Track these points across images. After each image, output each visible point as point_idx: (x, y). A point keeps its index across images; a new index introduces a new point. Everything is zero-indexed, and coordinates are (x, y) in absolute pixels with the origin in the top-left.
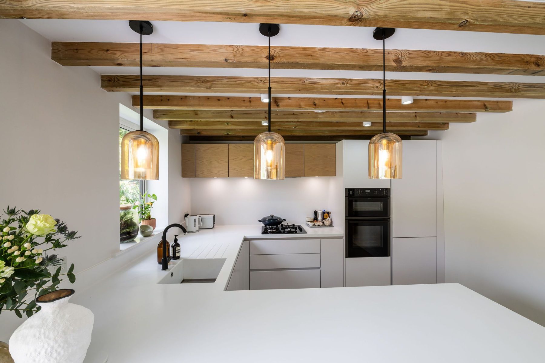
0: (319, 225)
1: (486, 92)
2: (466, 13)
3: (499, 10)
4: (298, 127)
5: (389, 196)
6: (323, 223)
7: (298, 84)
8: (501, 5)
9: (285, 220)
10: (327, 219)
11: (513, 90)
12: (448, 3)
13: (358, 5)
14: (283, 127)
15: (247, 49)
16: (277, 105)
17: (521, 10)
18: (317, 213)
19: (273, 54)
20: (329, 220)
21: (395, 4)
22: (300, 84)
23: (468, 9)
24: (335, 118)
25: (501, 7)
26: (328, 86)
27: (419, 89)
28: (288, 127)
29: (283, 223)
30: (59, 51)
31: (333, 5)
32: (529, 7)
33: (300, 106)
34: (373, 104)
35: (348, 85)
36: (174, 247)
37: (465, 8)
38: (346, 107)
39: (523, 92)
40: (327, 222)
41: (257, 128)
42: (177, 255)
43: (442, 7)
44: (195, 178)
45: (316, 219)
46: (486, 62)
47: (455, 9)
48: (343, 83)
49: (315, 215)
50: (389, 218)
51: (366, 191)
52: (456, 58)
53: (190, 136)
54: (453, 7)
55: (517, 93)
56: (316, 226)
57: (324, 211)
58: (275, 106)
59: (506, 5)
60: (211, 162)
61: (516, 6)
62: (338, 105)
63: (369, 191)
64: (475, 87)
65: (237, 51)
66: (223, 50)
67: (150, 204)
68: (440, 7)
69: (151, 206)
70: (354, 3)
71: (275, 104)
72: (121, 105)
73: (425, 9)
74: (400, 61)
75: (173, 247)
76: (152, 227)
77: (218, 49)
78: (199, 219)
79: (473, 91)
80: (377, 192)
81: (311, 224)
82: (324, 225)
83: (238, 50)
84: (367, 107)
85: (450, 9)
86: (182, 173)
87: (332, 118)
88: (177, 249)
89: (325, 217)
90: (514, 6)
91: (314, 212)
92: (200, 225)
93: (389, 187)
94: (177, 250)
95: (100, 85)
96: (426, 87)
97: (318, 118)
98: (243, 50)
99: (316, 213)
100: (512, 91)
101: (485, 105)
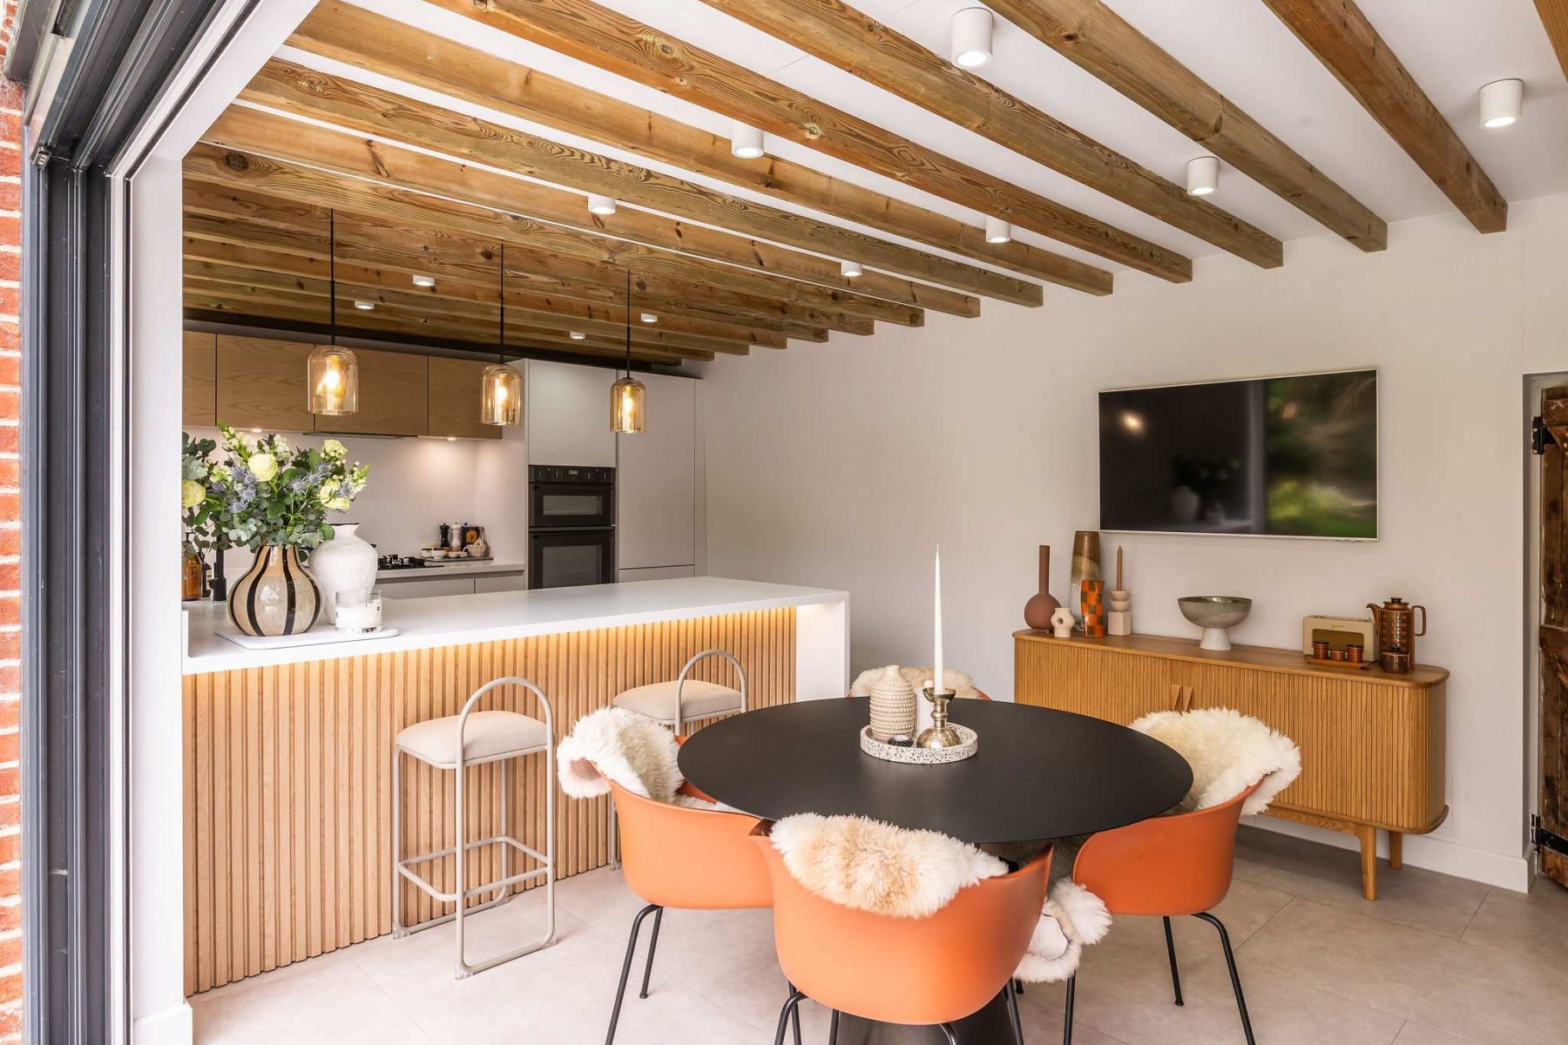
0: (458, 557)
5: (613, 484)
6: (466, 551)
10: (476, 543)
14: (397, 316)
18: (449, 531)
20: (482, 544)
26: (541, 285)
28: (409, 317)
33: (474, 297)
34: (598, 310)
35: (570, 288)
38: (554, 310)
40: (476, 549)
45: (445, 544)
48: (563, 284)
49: (442, 533)
50: (612, 529)
51: (570, 473)
56: (450, 557)
57: (466, 524)
63: (575, 473)
65: (441, 237)
66: (421, 232)
77: (414, 230)
80: (592, 476)
82: (470, 556)
83: (443, 236)
89: (468, 539)
91: (441, 528)
93: (613, 465)
96: (673, 307)
98: (450, 237)
99: (445, 530)
101: (753, 335)
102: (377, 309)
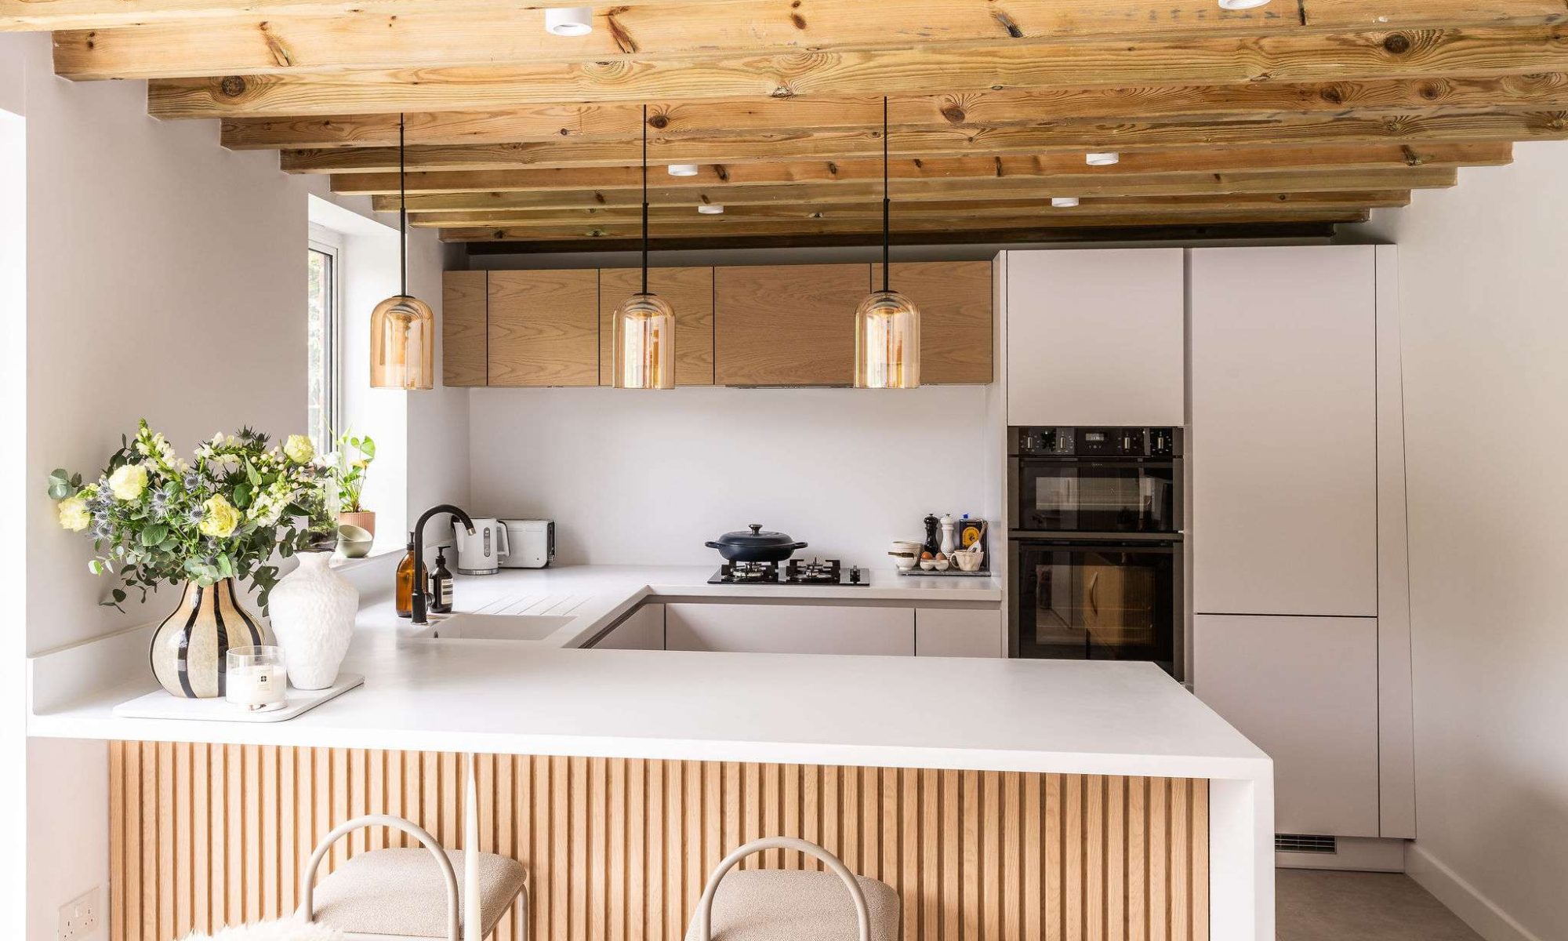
0: (934, 569)
1: (1305, 136)
2: (994, 74)
3: (1062, 61)
4: (827, 214)
5: (1180, 453)
6: (953, 560)
7: (754, 141)
8: (1069, 50)
9: (802, 545)
10: (971, 548)
11: (1398, 126)
12: (957, 59)
13: (782, 76)
14: (778, 215)
15: (609, 106)
16: (722, 174)
17: (1115, 57)
18: (938, 525)
19: (664, 113)
21: (851, 69)
22: (759, 141)
23: (998, 65)
24: (928, 192)
25: (1067, 56)
26: (834, 142)
27: (1094, 139)
28: (793, 214)
29: (796, 554)
30: (236, 127)
31: (736, 79)
32: (1130, 49)
34: (1015, 160)
36: (437, 580)
37: (991, 65)
39: (1432, 129)
40: (966, 558)
41: (687, 219)
42: (444, 600)
43: (945, 66)
44: (486, 389)
45: (932, 548)
46: (1185, 102)
47: (972, 68)
48: (875, 133)
49: (928, 531)
50: (1179, 539)
51: (1087, 439)
52: (1103, 95)
53: (468, 243)
54: (965, 65)
55: (1414, 135)
56: (923, 570)
57: (966, 516)
58: (715, 177)
59: (1079, 50)
60: (540, 332)
61: (1101, 50)
62: (905, 168)
63: (1097, 438)
64: (1271, 125)
65: (586, 111)
66: (558, 110)
67: (361, 465)
68: (941, 66)
69: (362, 473)
70: (775, 73)
71: (716, 173)
72: (311, 197)
73: (909, 73)
74: (958, 111)
75: (435, 578)
76: (366, 532)
77: (547, 109)
78: (499, 531)
79: (1264, 137)
80: (1133, 443)
81: (904, 563)
82: (954, 568)
84: (996, 172)
85: (960, 69)
86: (444, 370)
87: (918, 192)
88: (444, 582)
89: (964, 540)
90: (1095, 50)
91: (928, 520)
92: (502, 553)
93: (1178, 423)
94: (445, 587)
95: (279, 164)
96: (1115, 132)
97: (871, 193)
99: (933, 524)
100: (1395, 130)
101: (1405, 149)
102: (728, 210)
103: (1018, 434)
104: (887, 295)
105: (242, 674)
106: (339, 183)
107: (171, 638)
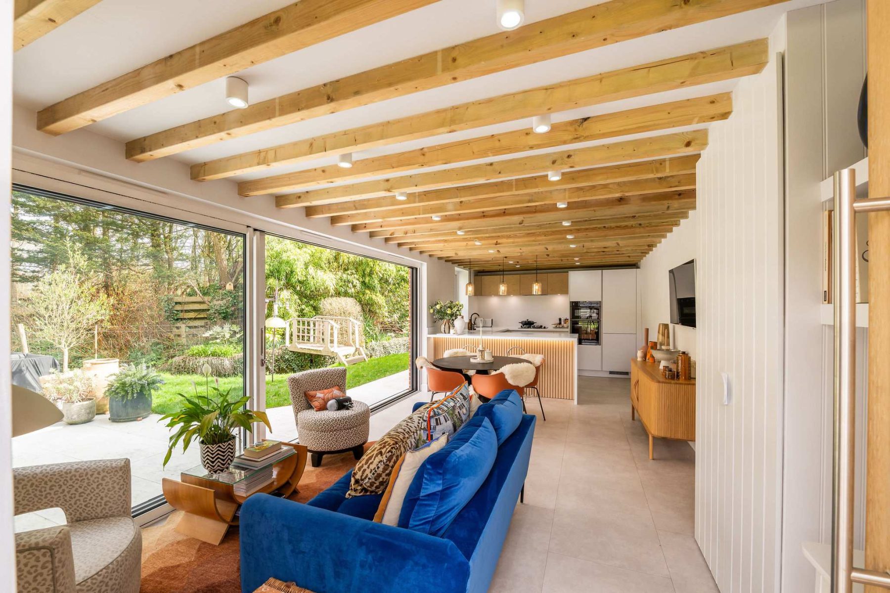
5: (601, 306)
9: (536, 322)
45: (560, 323)
50: (600, 320)
63: (586, 303)
81: (554, 326)
95: (452, 264)
103: (572, 303)
104: (537, 281)
105: (452, 331)
106: (459, 265)
107: (443, 327)
